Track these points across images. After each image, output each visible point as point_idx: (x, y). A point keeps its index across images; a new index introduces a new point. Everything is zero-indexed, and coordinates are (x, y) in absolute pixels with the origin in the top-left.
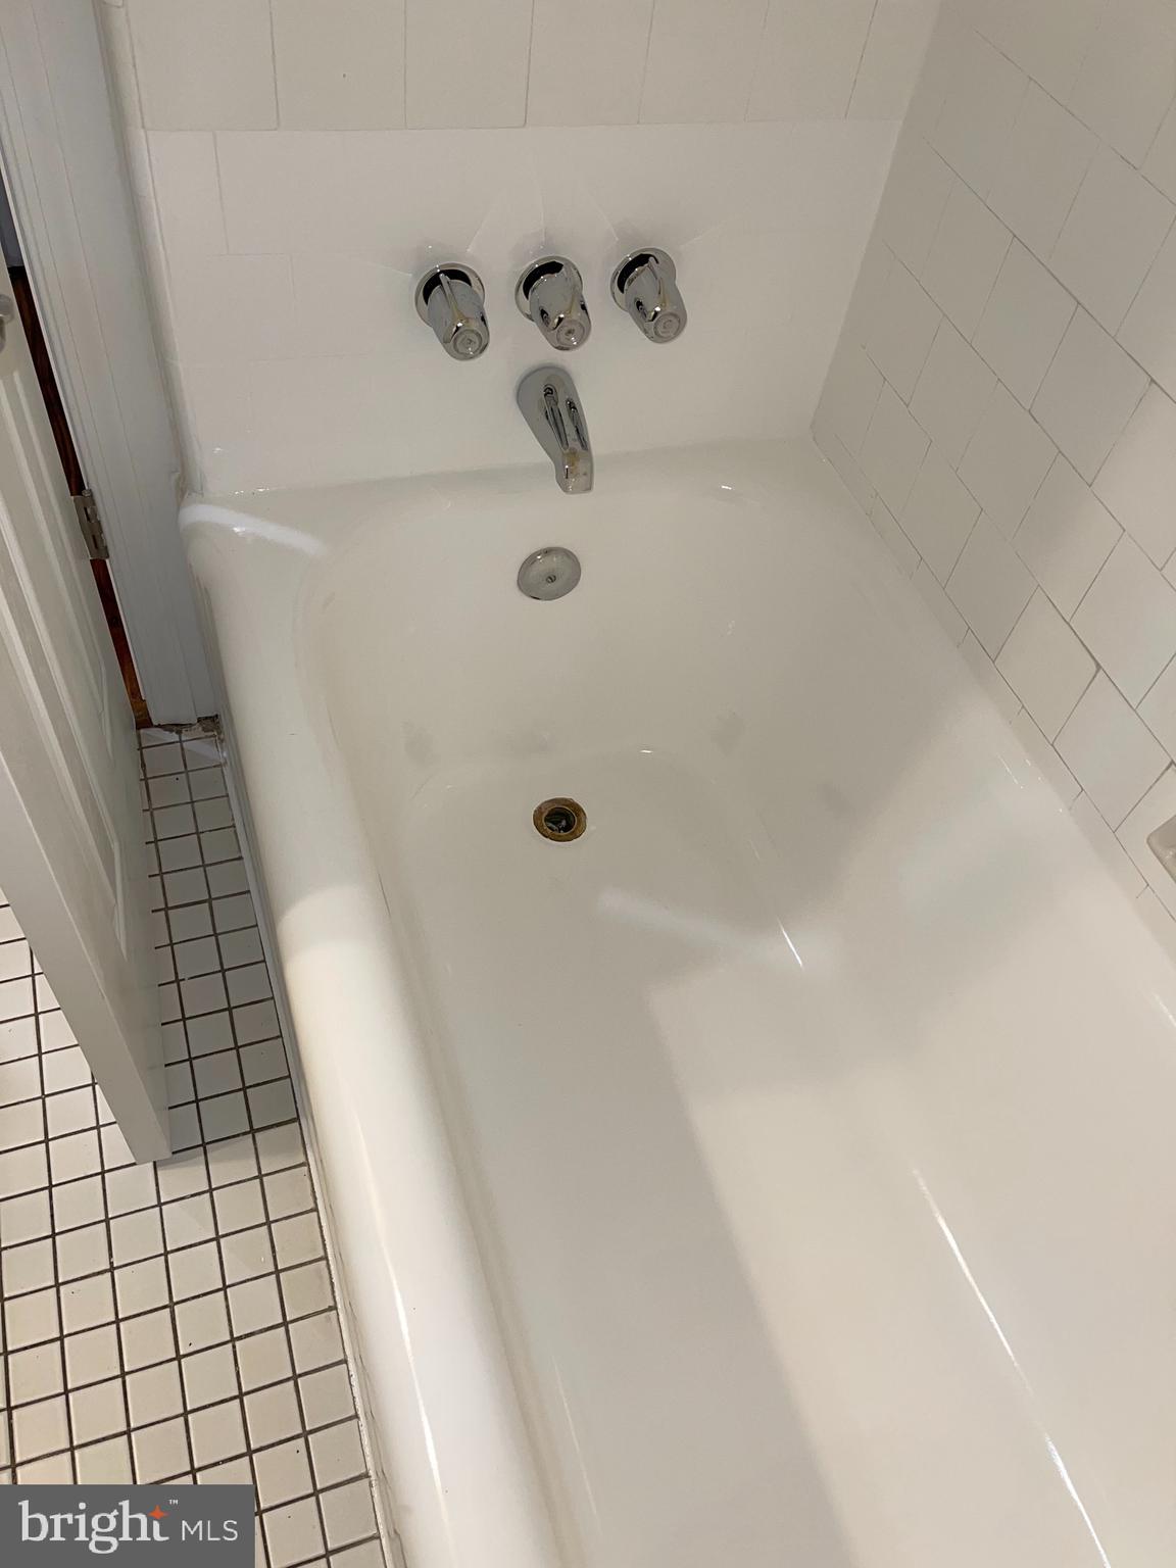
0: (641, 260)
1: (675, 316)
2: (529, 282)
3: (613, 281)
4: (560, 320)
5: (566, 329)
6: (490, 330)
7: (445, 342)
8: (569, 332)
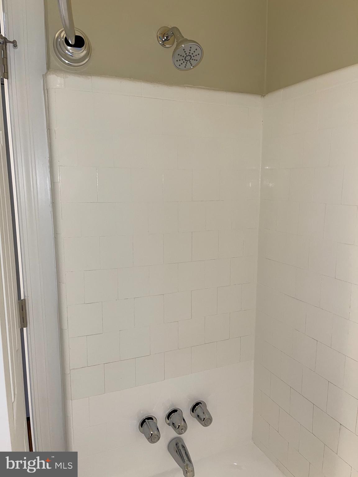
0: (197, 404)
1: (209, 419)
2: (169, 416)
3: (191, 411)
4: (179, 426)
5: (181, 429)
6: (160, 432)
7: (148, 439)
8: (182, 429)
